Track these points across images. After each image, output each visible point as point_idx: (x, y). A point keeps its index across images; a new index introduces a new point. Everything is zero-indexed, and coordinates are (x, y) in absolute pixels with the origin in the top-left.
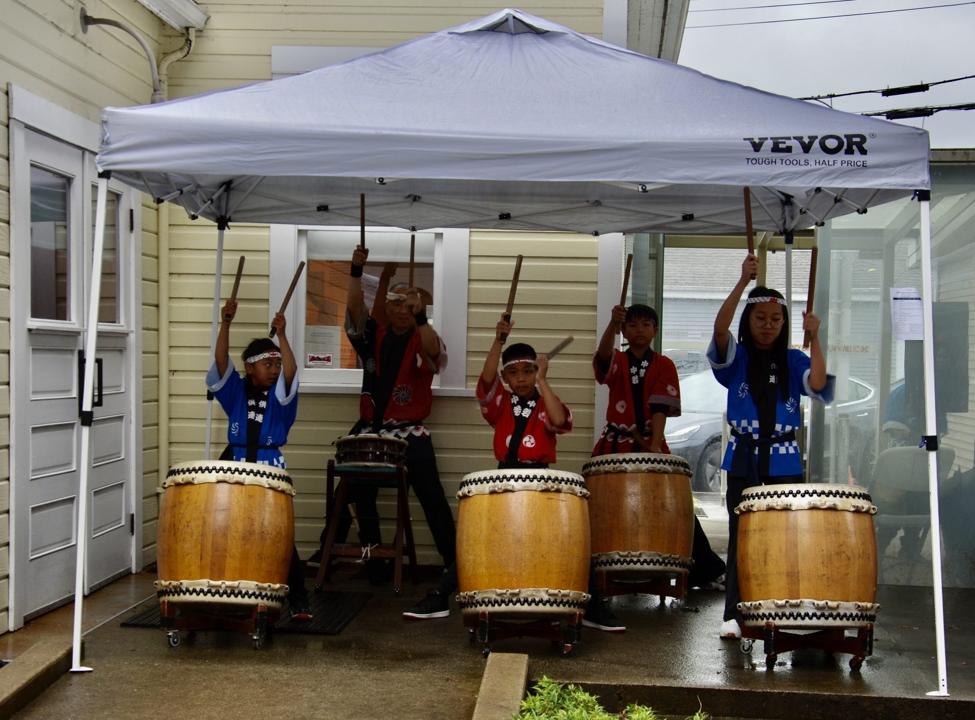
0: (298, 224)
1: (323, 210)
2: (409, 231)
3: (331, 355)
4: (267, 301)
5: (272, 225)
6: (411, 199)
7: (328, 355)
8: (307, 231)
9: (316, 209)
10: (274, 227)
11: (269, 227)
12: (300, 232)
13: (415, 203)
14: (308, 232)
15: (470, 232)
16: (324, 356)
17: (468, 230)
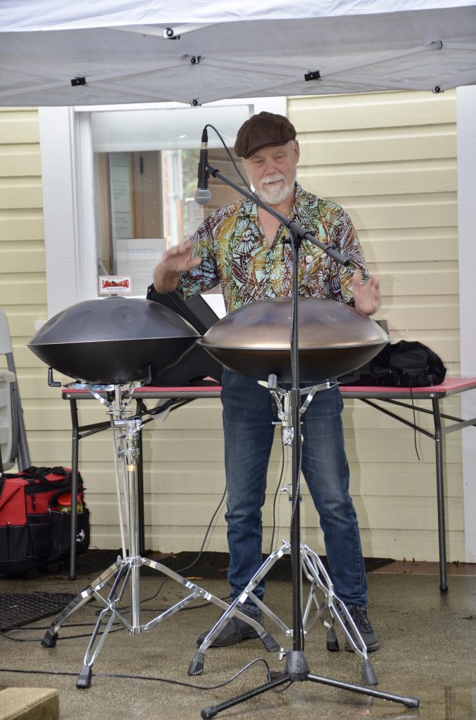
0: (73, 105)
1: (79, 84)
2: (189, 105)
3: (129, 279)
4: (40, 210)
5: (40, 109)
6: (188, 61)
7: (125, 279)
8: (90, 113)
9: (70, 84)
10: (43, 110)
11: (37, 111)
12: (79, 116)
13: (195, 66)
14: (92, 115)
15: (288, 100)
16: (121, 280)
17: (284, 98)
